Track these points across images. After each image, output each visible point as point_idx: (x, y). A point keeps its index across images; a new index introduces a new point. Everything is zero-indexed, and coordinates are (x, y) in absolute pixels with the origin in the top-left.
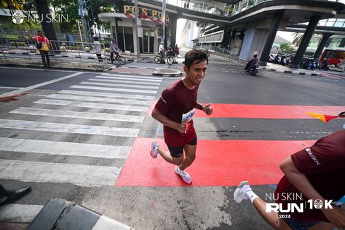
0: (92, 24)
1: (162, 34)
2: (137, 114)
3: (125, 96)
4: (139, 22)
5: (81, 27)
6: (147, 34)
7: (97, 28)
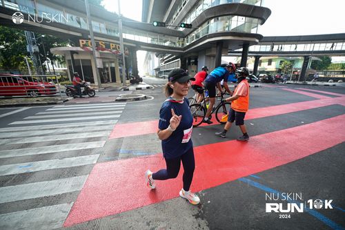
0: (43, 60)
1: (123, 64)
2: (97, 139)
3: (82, 124)
4: (97, 54)
5: (30, 64)
6: (107, 66)
7: (50, 64)
